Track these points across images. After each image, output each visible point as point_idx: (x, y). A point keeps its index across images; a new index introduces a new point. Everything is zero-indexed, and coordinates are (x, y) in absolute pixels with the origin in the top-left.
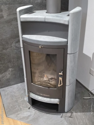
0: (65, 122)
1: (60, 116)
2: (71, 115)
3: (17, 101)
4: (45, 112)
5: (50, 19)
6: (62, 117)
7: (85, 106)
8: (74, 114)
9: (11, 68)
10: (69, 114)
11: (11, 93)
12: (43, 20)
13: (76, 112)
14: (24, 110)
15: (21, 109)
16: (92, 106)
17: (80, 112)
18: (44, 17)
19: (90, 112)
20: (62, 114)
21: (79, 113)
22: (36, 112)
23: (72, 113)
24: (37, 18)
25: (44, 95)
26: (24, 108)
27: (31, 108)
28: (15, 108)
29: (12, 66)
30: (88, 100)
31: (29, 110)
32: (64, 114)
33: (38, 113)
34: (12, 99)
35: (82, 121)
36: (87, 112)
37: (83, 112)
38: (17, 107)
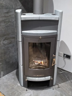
0: (58, 92)
2: (58, 86)
3: (13, 88)
6: (53, 89)
7: (63, 78)
8: (60, 85)
10: (57, 86)
11: (3, 83)
13: (60, 84)
14: (23, 93)
15: (20, 93)
16: (66, 77)
18: (39, 16)
19: (68, 81)
20: (52, 87)
21: (62, 84)
22: (33, 91)
23: (58, 85)
24: (33, 17)
25: (40, 76)
26: (23, 92)
27: (28, 90)
28: (16, 93)
30: (62, 74)
32: (53, 87)
33: (35, 92)
34: (8, 88)
35: (67, 88)
36: (66, 81)
37: (64, 82)
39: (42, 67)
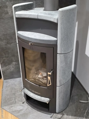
1: (50, 116)
2: (61, 117)
3: (14, 94)
4: (37, 109)
5: (42, 16)
6: (51, 117)
7: (79, 110)
8: (65, 116)
9: (15, 61)
10: (59, 116)
11: (12, 85)
12: (36, 17)
13: (67, 115)
14: (18, 103)
15: (16, 102)
16: (86, 111)
17: (72, 115)
18: (37, 14)
19: (82, 117)
20: (53, 114)
21: (70, 117)
22: (28, 107)
23: (63, 115)
25: (36, 92)
26: (19, 102)
27: (25, 102)
28: (11, 100)
29: (16, 60)
30: (84, 104)
31: (22, 104)
32: (55, 114)
33: (30, 109)
34: (11, 91)
36: (80, 116)
37: (75, 116)
38: (13, 100)
39: (40, 82)
